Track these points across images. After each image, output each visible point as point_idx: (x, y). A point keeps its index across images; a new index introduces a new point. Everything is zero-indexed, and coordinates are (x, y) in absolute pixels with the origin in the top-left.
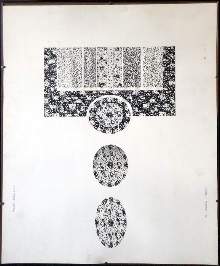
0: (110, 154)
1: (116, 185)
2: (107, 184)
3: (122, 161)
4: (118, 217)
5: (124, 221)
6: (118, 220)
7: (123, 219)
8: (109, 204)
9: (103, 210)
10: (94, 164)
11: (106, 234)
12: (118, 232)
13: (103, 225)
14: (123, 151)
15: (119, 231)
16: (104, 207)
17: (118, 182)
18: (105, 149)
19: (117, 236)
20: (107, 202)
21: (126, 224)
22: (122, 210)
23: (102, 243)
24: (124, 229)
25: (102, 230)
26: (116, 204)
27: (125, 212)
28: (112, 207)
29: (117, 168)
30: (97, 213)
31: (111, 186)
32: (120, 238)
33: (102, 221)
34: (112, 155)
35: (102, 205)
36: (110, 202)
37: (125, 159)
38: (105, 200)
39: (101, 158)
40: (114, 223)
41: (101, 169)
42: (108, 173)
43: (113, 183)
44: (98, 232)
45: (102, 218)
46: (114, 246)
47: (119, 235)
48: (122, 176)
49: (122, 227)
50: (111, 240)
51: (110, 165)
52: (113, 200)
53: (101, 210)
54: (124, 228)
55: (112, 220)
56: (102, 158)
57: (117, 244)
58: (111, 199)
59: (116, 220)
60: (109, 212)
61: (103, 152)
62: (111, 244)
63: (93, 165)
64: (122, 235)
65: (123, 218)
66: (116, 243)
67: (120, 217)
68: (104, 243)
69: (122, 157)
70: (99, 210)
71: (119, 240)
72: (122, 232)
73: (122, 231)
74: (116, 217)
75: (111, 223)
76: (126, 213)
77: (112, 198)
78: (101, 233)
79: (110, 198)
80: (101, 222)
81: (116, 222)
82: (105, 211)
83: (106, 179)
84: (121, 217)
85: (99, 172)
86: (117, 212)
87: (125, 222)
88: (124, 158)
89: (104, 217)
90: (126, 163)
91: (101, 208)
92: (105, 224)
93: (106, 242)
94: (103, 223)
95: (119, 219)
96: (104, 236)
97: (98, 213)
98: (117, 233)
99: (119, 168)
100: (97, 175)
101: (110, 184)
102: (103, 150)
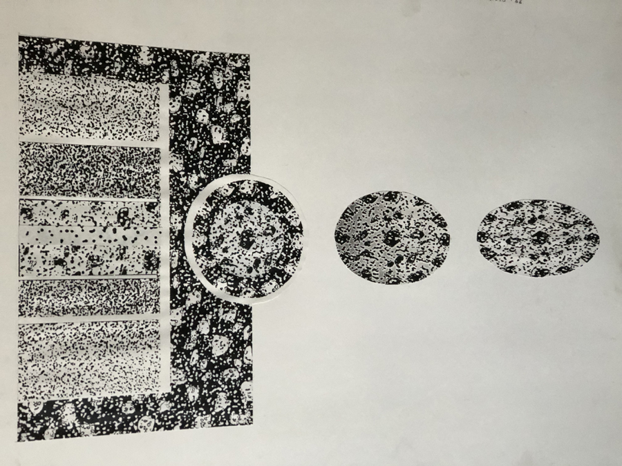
0: (362, 239)
1: (445, 225)
2: (443, 246)
3: (381, 207)
4: (526, 220)
5: (536, 207)
6: (532, 221)
7: (531, 208)
8: (493, 242)
9: (508, 259)
10: (391, 282)
11: (568, 250)
12: (560, 221)
13: (547, 259)
14: (353, 203)
15: (559, 219)
16: (502, 255)
17: (438, 219)
18: (347, 253)
19: (572, 223)
20: (489, 247)
21: (542, 201)
22: (509, 209)
23: (589, 259)
24: (555, 206)
25: (558, 259)
26: (494, 223)
27: (512, 203)
28: (502, 236)
29: (401, 222)
30: (516, 273)
31: (448, 238)
32: (577, 217)
33: (537, 261)
34: (365, 233)
35: (496, 259)
36: (489, 240)
37: (374, 199)
38: (485, 251)
39: (373, 263)
40: (540, 230)
41: (402, 262)
42: (414, 245)
43: (439, 231)
44: (563, 270)
45: (530, 260)
46: (594, 231)
47: (568, 219)
48: (421, 207)
49: (550, 212)
50: (581, 240)
51: (392, 239)
52: (485, 234)
53: (510, 262)
54: (550, 205)
55: (533, 236)
56: (373, 260)
57: (591, 224)
58: (482, 236)
59: (534, 227)
60: (515, 243)
61: (357, 258)
62: (589, 238)
63: (394, 283)
64: (568, 213)
65: (528, 208)
66: (587, 226)
67: (526, 216)
68: (587, 255)
69: (368, 208)
70: (509, 267)
71: (580, 218)
72: (562, 212)
73: (558, 211)
74: (525, 226)
75: (540, 238)
76: (514, 200)
77: (478, 234)
78: (566, 263)
79: (479, 239)
80: (539, 262)
81: (539, 227)
82: (510, 253)
83: (429, 250)
84: (526, 211)
85: (410, 269)
86: (512, 223)
87: (536, 203)
88: (372, 202)
89: (526, 254)
90: (386, 195)
91: (504, 264)
92: (543, 254)
93: (586, 250)
94: (542, 258)
95: (529, 219)
96: (573, 255)
97: (517, 270)
98: (564, 224)
99: (399, 216)
100: (421, 273)
101: (443, 240)
102: (349, 258)
